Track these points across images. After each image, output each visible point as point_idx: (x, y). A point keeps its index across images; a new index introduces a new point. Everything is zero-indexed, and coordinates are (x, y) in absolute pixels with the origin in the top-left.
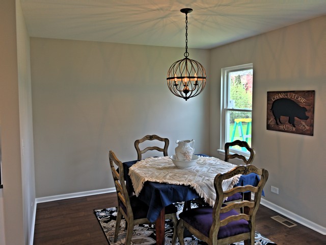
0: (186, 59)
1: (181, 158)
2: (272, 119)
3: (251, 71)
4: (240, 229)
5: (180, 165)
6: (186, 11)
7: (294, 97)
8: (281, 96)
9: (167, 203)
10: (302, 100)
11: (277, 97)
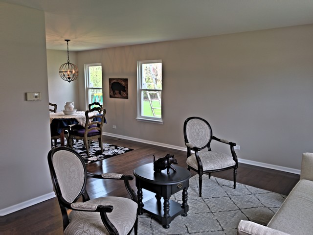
0: (68, 63)
1: (67, 110)
2: (112, 92)
3: (101, 67)
4: (96, 134)
5: (67, 113)
6: (68, 41)
7: (120, 81)
8: (115, 81)
9: (66, 125)
10: (123, 83)
11: (113, 81)
